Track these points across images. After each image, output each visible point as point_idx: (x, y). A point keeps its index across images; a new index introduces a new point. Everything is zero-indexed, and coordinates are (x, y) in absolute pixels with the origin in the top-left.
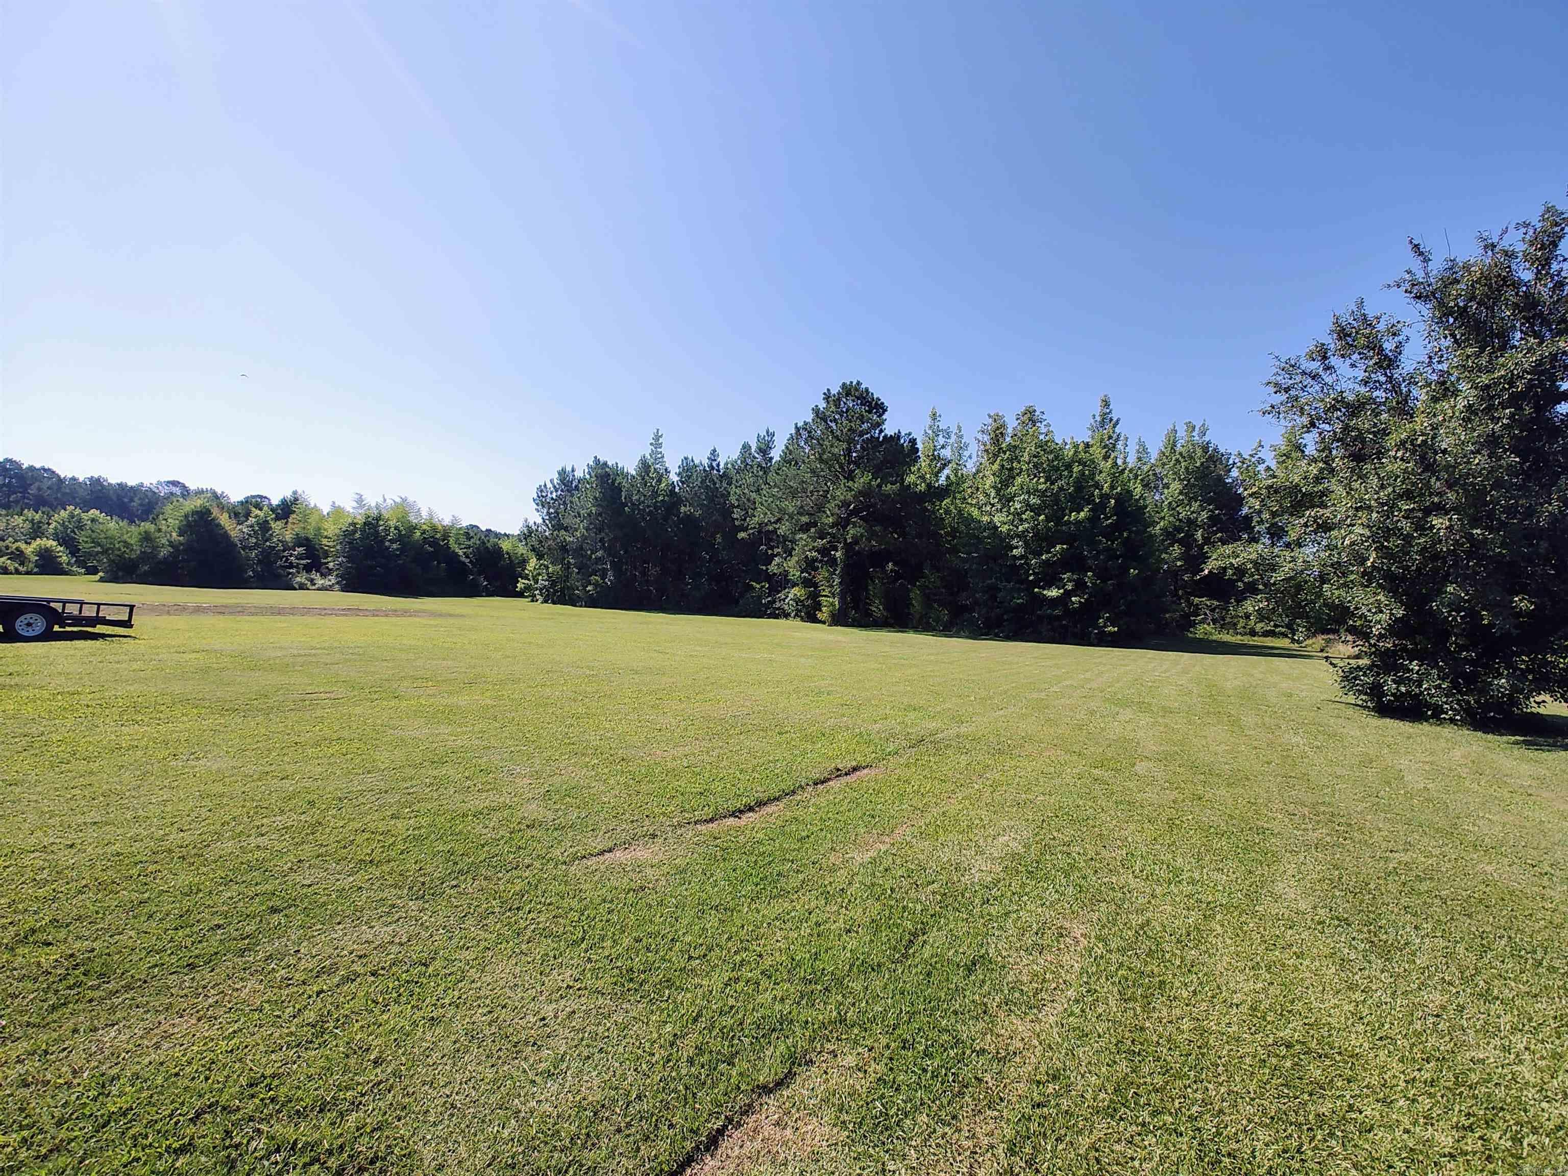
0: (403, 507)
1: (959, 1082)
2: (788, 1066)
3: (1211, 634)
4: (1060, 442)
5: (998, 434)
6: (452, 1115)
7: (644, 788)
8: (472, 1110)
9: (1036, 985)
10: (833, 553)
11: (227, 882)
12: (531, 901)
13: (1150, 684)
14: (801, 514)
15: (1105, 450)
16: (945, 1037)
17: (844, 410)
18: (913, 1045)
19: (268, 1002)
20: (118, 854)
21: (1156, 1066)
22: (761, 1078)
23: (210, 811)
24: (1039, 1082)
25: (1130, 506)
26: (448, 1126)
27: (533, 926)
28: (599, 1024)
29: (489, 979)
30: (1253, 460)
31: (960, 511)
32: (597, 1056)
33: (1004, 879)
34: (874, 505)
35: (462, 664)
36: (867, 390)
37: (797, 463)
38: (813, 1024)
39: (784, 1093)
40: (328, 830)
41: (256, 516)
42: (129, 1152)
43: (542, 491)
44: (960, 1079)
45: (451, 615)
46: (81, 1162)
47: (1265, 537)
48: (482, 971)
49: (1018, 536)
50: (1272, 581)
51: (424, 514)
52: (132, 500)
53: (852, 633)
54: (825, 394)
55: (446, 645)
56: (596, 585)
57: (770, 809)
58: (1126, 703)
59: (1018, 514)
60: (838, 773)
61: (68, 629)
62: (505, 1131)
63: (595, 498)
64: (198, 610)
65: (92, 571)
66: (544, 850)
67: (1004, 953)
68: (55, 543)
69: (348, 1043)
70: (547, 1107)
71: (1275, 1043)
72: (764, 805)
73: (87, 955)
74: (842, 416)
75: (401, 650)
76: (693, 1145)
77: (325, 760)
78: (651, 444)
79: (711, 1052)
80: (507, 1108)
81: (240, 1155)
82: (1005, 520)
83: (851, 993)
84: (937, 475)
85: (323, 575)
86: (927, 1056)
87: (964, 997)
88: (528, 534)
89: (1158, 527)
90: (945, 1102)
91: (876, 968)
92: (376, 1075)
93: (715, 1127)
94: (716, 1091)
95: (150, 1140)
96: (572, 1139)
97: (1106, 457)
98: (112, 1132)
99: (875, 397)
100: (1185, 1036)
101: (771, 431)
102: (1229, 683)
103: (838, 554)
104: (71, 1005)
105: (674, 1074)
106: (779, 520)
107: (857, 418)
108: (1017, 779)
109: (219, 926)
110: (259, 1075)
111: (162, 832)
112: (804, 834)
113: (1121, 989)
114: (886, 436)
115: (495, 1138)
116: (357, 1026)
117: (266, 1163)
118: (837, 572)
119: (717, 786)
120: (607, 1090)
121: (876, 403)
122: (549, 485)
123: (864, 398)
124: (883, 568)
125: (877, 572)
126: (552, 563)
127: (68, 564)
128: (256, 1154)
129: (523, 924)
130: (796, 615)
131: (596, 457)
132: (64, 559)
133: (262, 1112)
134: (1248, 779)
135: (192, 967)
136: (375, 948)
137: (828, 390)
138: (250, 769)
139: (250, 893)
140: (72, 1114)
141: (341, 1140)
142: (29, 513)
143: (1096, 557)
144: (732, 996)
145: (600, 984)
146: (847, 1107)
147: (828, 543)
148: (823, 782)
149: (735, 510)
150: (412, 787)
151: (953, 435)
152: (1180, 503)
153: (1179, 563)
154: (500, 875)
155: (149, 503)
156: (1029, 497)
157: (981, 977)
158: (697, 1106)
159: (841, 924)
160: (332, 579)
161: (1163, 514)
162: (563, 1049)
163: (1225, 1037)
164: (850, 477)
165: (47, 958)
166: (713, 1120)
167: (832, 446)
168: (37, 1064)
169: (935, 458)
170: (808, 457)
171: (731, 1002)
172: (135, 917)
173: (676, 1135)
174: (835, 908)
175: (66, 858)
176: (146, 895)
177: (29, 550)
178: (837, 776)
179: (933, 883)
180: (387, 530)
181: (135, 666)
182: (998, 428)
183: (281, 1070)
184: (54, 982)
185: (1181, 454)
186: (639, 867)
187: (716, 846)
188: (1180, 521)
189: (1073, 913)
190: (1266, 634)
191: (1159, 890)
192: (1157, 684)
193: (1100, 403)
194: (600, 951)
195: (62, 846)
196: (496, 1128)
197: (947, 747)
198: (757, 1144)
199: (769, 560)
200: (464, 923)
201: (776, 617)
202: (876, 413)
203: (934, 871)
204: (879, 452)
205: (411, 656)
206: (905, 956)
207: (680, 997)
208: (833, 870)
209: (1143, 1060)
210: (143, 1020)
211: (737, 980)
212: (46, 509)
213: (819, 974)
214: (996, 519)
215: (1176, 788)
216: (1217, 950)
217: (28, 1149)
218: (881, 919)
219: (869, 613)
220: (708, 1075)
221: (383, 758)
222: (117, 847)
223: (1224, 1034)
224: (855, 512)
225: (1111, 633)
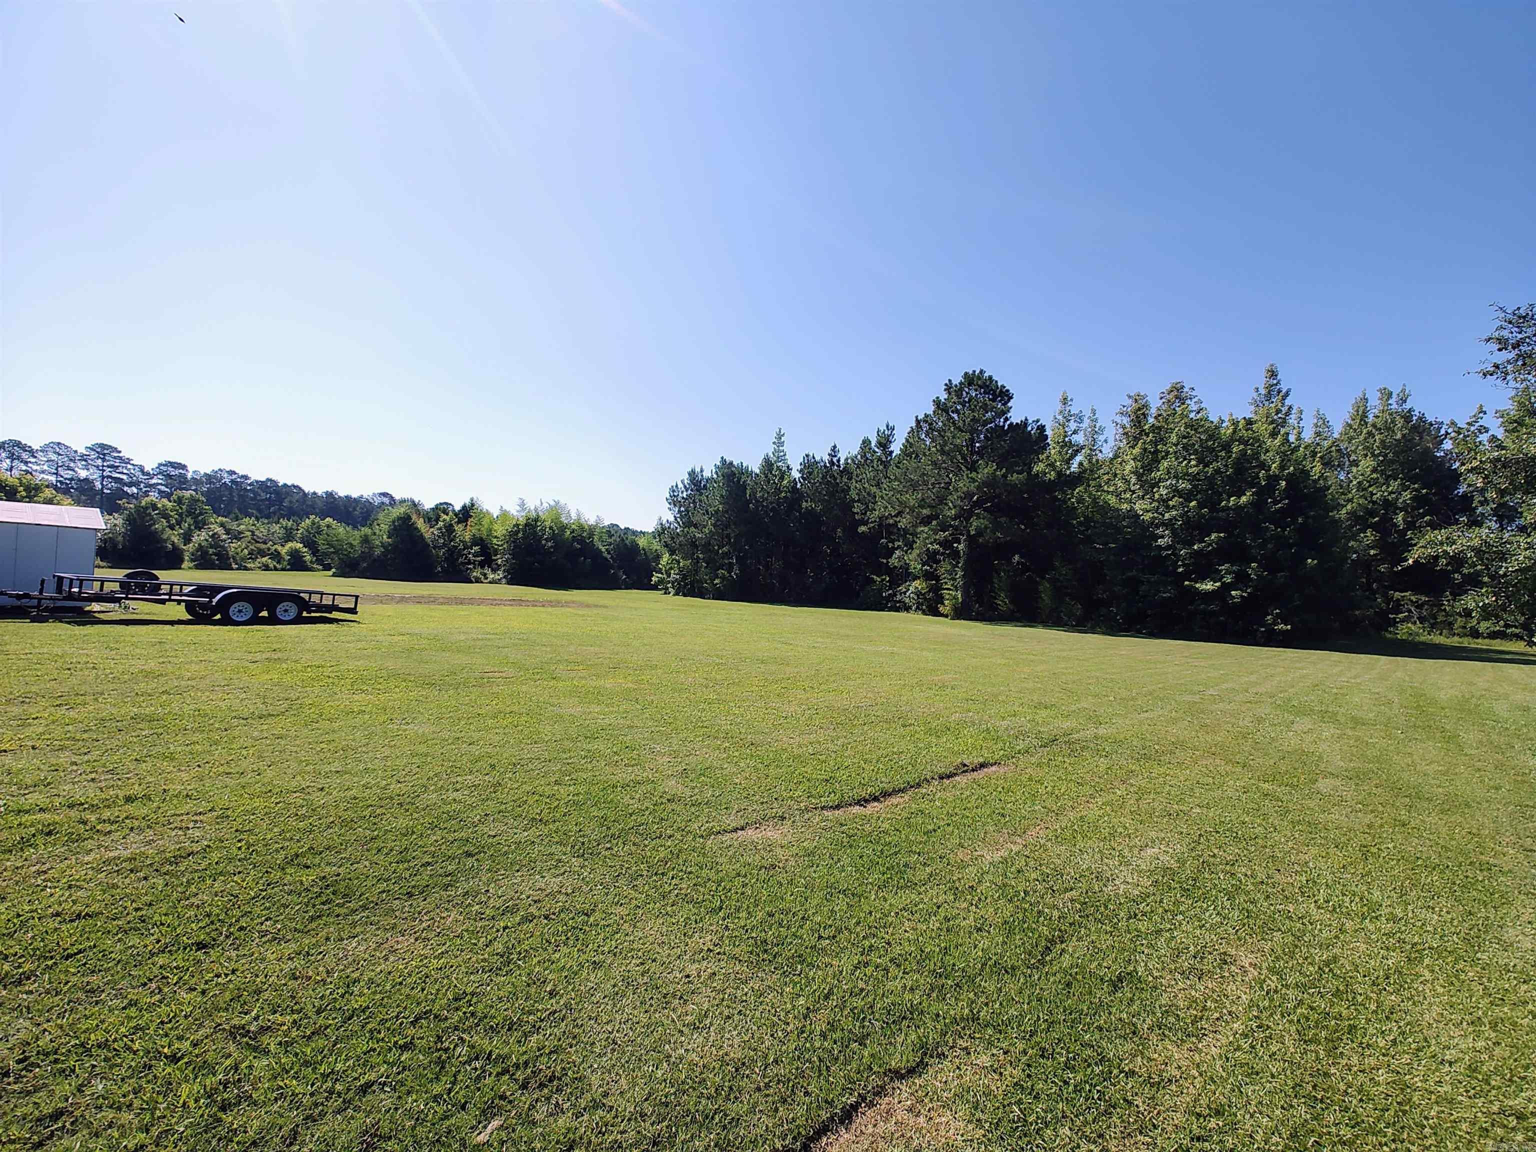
0: (556, 509)
1: (1106, 1101)
2: (919, 1054)
3: (1418, 634)
4: (1216, 420)
5: (1139, 415)
6: (613, 1050)
7: (772, 772)
8: (630, 1048)
9: (1195, 1012)
10: (955, 545)
11: (433, 827)
12: (674, 868)
13: (1335, 690)
14: (923, 507)
15: (1271, 427)
16: (1089, 1052)
17: (967, 399)
18: (1052, 1055)
19: (467, 931)
20: (355, 798)
21: (1343, 1117)
22: (893, 1064)
23: (418, 767)
24: (1199, 1115)
25: (1305, 487)
26: (611, 1059)
27: (676, 892)
28: (738, 988)
29: (640, 934)
30: (1472, 428)
31: (1095, 500)
32: (736, 1017)
33: (1154, 894)
34: (998, 496)
35: (607, 651)
36: (990, 378)
37: (917, 456)
38: (944, 1018)
39: (916, 1081)
40: (506, 790)
41: (444, 520)
42: (367, 1043)
43: (674, 491)
44: (1107, 1098)
45: (596, 606)
46: (334, 1046)
47: (1490, 520)
48: (635, 927)
49: (1163, 524)
50: (1501, 573)
51: (574, 515)
52: (355, 509)
53: (976, 626)
54: (946, 385)
55: (593, 633)
56: (723, 578)
57: (894, 800)
58: (1302, 711)
59: (1164, 501)
60: (964, 769)
61: (313, 615)
62: (658, 1071)
63: (722, 495)
64: (403, 600)
65: (327, 568)
66: (683, 823)
67: (1156, 974)
68: (301, 545)
69: (529, 974)
70: (694, 1056)
71: (1502, 1111)
72: (889, 795)
73: (335, 878)
74: (964, 406)
75: (555, 637)
76: (828, 1115)
77: (501, 731)
78: (774, 443)
79: (843, 1030)
80: (659, 1052)
81: (448, 1058)
82: (1148, 507)
83: (983, 992)
84: (1068, 462)
85: (494, 571)
86: (1068, 1068)
87: (1110, 1013)
88: (662, 531)
89: (1344, 511)
90: (1090, 1118)
91: (1010, 971)
92: (552, 1005)
93: (849, 1102)
94: (849, 1068)
95: (382, 1035)
96: (717, 1089)
97: (1274, 434)
98: (354, 1025)
99: (999, 384)
100: (1381, 1089)
101: (891, 425)
102: (1443, 692)
103: (961, 547)
104: (324, 918)
105: (808, 1045)
106: (899, 514)
107: (981, 407)
108: (1168, 788)
109: (428, 864)
110: (461, 992)
111: (384, 782)
112: (930, 827)
113: (1300, 1028)
114: (1011, 424)
115: (650, 1076)
116: (535, 960)
117: (468, 1068)
118: (960, 565)
119: (842, 775)
120: (746, 1050)
121: (1001, 391)
122: (680, 485)
123: (988, 386)
124: (1009, 561)
125: (1003, 564)
126: (683, 558)
127: (311, 562)
128: (460, 1059)
129: (667, 888)
130: (918, 608)
131: (722, 458)
132: (308, 558)
133: (464, 1024)
134: (1468, 805)
135: (410, 895)
136: (547, 896)
137: (950, 381)
138: (445, 734)
139: (450, 838)
140: (327, 1006)
141: (525, 1057)
142: (284, 522)
143: (1262, 546)
144: (862, 979)
145: (737, 951)
146: (981, 1106)
147: (950, 535)
148: (948, 777)
149: (855, 505)
150: (570, 758)
151: (1085, 419)
152: (1373, 482)
153: (1372, 552)
154: (646, 842)
155: (367, 512)
156: (1178, 482)
157: (1129, 995)
158: (831, 1079)
159: (970, 921)
160: (500, 574)
161: (1350, 496)
162: (706, 1006)
163: (1433, 1097)
164: (973, 468)
165: (306, 878)
166: (847, 1095)
167: (954, 437)
168: (303, 962)
169: (1066, 444)
170: (929, 450)
171: (861, 984)
172: (368, 850)
173: (811, 1103)
174: (965, 905)
175: (318, 799)
176: (376, 833)
177: (284, 551)
178: (964, 772)
179: (1071, 890)
180: (543, 530)
181: (360, 645)
182: (1139, 409)
183: (478, 990)
184: (312, 898)
185: (1374, 426)
186: (770, 847)
187: (843, 833)
188: (1374, 503)
189: (1239, 939)
190: (1493, 635)
191: (1349, 925)
192: (1345, 691)
193: (1264, 374)
194: (736, 921)
195: (315, 789)
196: (651, 1068)
197: (1083, 748)
198: (891, 1126)
199: (890, 553)
200: (617, 882)
201: (897, 610)
202: (1000, 401)
203: (1072, 878)
204: (1005, 441)
205: (565, 642)
206: (1042, 962)
207: (812, 973)
208: (962, 866)
209: (1327, 1108)
210: (376, 935)
211: (866, 964)
212: (296, 518)
213: (949, 969)
214: (1137, 507)
215: (1372, 812)
216: (1425, 998)
217: (298, 1030)
218: (1014, 921)
219: (994, 607)
220: (840, 1052)
221: (546, 730)
222: (353, 792)
223: (1432, 1092)
224: (978, 504)
225: (1281, 632)
